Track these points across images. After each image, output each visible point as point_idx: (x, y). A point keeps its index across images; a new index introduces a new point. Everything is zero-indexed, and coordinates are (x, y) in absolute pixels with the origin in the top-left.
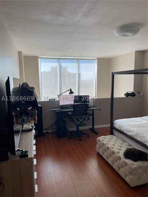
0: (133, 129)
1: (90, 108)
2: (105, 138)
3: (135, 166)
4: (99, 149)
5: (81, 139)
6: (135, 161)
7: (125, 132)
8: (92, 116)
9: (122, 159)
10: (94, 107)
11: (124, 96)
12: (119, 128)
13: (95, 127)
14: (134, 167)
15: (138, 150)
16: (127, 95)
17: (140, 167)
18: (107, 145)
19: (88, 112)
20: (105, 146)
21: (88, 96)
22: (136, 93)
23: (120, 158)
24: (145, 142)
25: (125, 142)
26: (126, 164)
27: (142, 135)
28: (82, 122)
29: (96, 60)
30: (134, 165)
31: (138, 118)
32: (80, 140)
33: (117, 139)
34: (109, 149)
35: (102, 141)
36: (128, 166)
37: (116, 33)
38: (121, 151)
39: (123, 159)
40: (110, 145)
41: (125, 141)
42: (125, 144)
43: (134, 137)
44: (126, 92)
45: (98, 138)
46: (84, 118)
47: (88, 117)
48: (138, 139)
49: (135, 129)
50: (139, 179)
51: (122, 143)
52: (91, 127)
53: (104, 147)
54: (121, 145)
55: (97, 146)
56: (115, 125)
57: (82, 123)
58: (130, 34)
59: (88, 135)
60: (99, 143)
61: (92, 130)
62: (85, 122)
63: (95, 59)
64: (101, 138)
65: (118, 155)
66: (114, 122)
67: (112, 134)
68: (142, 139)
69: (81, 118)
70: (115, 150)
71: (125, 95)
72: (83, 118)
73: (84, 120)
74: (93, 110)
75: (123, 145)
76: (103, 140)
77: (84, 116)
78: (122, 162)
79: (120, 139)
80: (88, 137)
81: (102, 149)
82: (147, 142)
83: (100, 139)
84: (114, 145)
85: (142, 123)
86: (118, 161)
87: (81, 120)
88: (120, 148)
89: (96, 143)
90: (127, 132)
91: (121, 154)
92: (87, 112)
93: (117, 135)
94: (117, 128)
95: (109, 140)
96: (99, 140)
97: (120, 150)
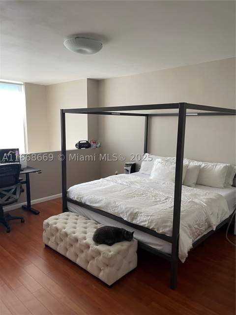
0: (101, 197)
1: (23, 170)
2: (57, 219)
3: (112, 253)
4: (49, 239)
5: (9, 228)
6: (110, 245)
7: (88, 203)
8: (25, 184)
9: (92, 247)
10: (28, 168)
11: (75, 148)
12: (78, 198)
13: (33, 202)
14: (112, 255)
15: (113, 227)
16: (80, 145)
17: (119, 252)
18: (64, 230)
19: (20, 178)
20: (61, 231)
21: (18, 150)
22: (92, 143)
23: (88, 246)
24: (120, 214)
25: (89, 219)
26: (99, 253)
27: (114, 205)
28: (9, 198)
29: (23, 86)
30: (110, 252)
31: (101, 179)
32: (8, 232)
33: (76, 217)
34: (69, 236)
35: (55, 225)
36: (102, 255)
37: (66, 44)
38: (87, 235)
39: (94, 247)
40: (68, 230)
41: (89, 217)
42: (89, 222)
43: (103, 210)
44: (77, 142)
45: (46, 221)
46: (13, 190)
47: (21, 187)
48: (109, 211)
49: (104, 197)
50: (118, 270)
51: (85, 221)
52: (26, 203)
53: (58, 234)
54: (85, 225)
55: (44, 234)
56: (70, 195)
57: (10, 200)
58: (88, 50)
59: (22, 219)
60: (49, 228)
61: (28, 209)
62: (17, 197)
63: (21, 85)
64: (51, 220)
65: (85, 241)
66: (68, 190)
67: (65, 209)
68: (115, 210)
69: (8, 191)
70: (79, 234)
71: (76, 145)
72: (10, 190)
73: (15, 193)
74: (27, 174)
75: (87, 225)
76: (56, 223)
77: (14, 187)
78: (93, 251)
79: (80, 216)
80: (23, 221)
81: (54, 238)
82: (122, 213)
83: (50, 223)
84: (75, 228)
85: (108, 186)
86: (85, 251)
87: (8, 195)
88: (84, 230)
89: (43, 230)
90: (90, 203)
91: (89, 240)
92: (18, 178)
93: (75, 211)
94: (75, 199)
95: (66, 221)
96: (48, 225)
97: (86, 233)
